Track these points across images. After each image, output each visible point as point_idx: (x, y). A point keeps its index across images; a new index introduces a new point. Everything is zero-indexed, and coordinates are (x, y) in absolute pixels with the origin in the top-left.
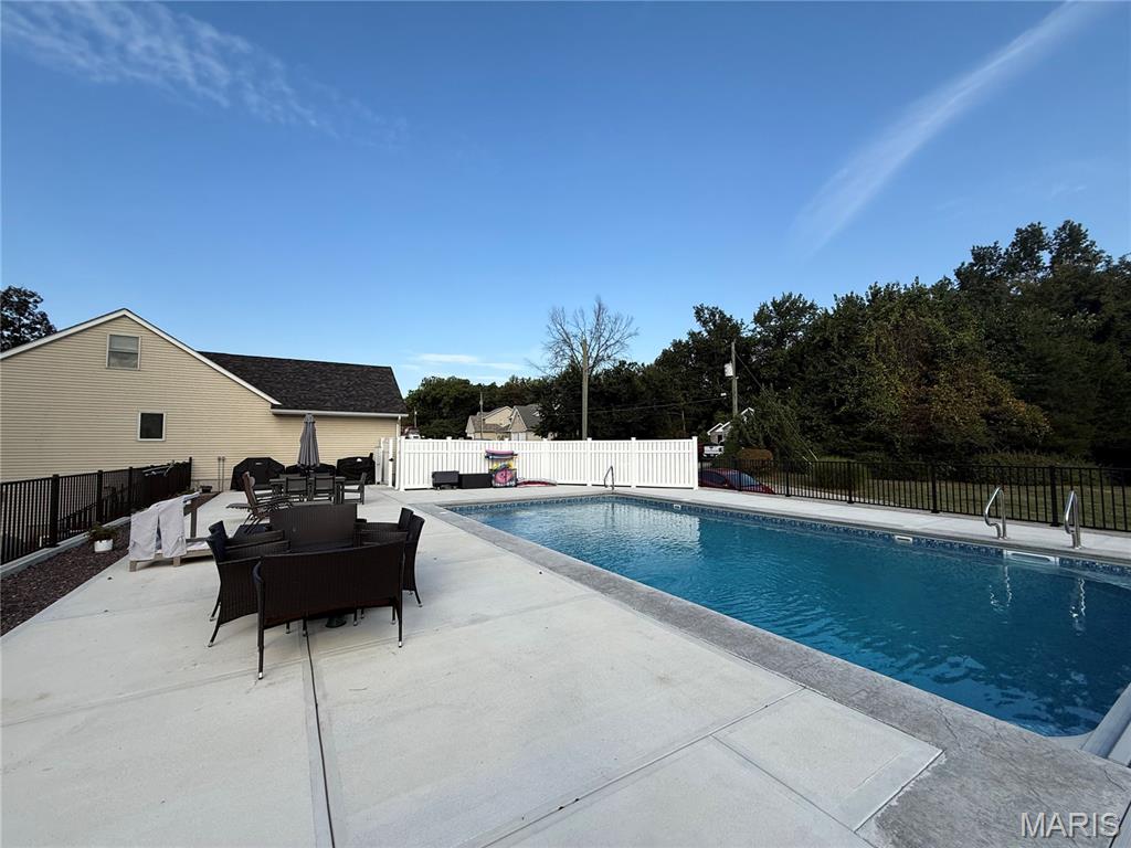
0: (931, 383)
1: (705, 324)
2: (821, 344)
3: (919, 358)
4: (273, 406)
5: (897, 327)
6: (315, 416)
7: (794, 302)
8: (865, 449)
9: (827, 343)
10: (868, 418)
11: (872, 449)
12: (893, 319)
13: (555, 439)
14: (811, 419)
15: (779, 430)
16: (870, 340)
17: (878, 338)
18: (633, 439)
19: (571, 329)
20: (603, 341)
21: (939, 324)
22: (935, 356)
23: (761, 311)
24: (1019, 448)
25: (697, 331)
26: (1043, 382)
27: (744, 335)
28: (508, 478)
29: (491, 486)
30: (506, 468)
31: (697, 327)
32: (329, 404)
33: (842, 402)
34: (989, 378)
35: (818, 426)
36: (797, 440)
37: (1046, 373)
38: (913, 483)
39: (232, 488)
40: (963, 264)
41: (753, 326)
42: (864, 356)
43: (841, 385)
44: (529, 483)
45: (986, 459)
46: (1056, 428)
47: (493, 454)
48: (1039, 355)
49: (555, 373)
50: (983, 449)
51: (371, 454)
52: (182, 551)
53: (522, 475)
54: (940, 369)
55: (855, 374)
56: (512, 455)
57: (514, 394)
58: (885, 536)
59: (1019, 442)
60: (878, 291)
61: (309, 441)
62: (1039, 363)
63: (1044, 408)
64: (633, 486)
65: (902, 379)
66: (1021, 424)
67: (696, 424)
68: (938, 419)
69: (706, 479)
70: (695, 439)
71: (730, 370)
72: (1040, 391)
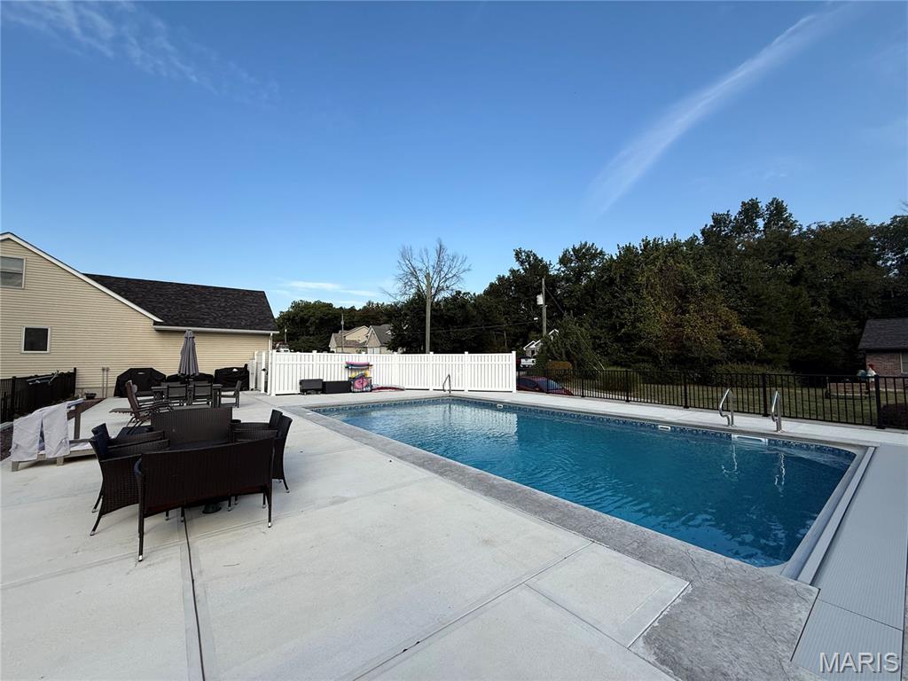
0: (684, 313)
1: (522, 263)
2: (607, 281)
3: (675, 293)
4: (156, 323)
5: (661, 270)
6: (195, 332)
7: (589, 249)
8: (638, 361)
9: (612, 281)
10: (640, 338)
11: (643, 361)
12: (658, 264)
13: (404, 353)
14: (600, 338)
15: (577, 347)
16: (642, 280)
17: (648, 278)
18: (466, 353)
19: (418, 265)
20: (443, 274)
21: (690, 270)
22: (687, 292)
23: (565, 255)
24: (743, 361)
25: (516, 269)
26: (759, 313)
27: (551, 273)
28: (365, 384)
29: (350, 391)
30: (363, 377)
31: (517, 266)
32: (207, 322)
33: (622, 326)
34: (723, 309)
35: (605, 343)
36: (589, 354)
37: (760, 306)
38: (671, 387)
39: (115, 395)
40: (706, 226)
41: (558, 266)
42: (637, 292)
43: (622, 313)
44: (382, 388)
45: (720, 369)
46: (766, 347)
47: (352, 365)
48: (755, 294)
49: (404, 299)
50: (718, 362)
51: (246, 365)
52: (65, 451)
53: (376, 382)
54: (689, 302)
55: (632, 305)
56: (368, 366)
57: (370, 316)
58: (651, 425)
59: (743, 356)
60: (648, 243)
61: (189, 354)
62: (756, 299)
63: (760, 332)
64: (466, 391)
65: (664, 309)
66: (744, 343)
67: (515, 341)
68: (688, 338)
69: (522, 385)
70: (514, 353)
71: (540, 300)
72: (757, 320)
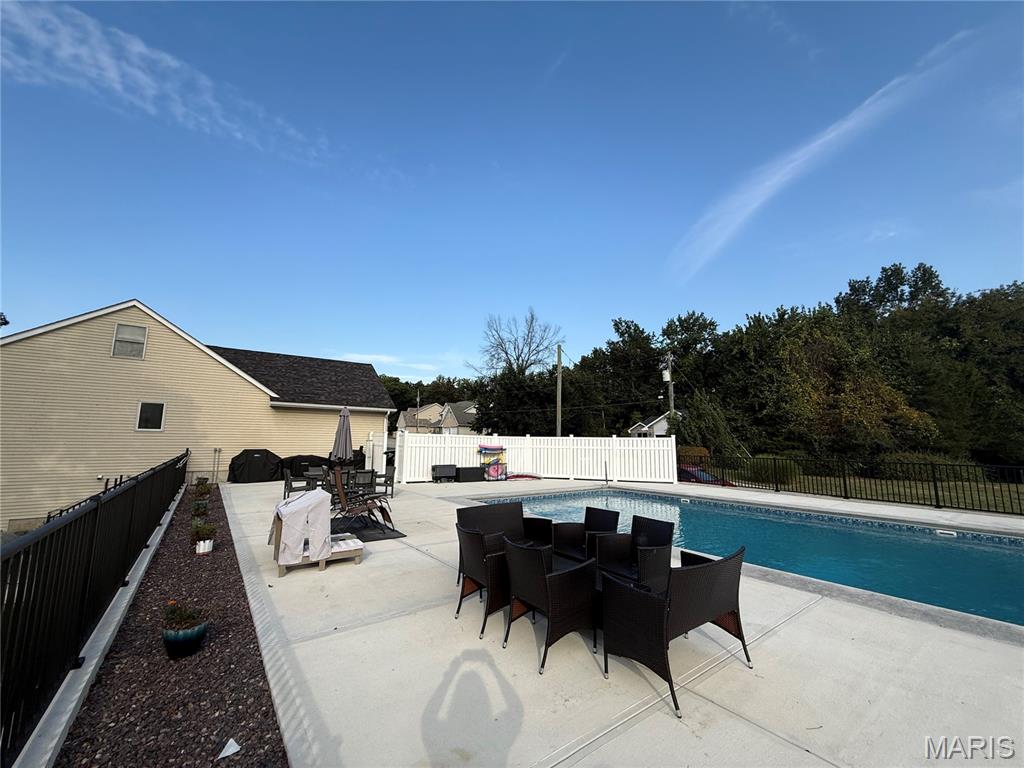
0: (838, 391)
1: (622, 335)
2: (738, 356)
3: (826, 370)
4: (272, 399)
5: (806, 342)
8: (788, 448)
9: (743, 355)
10: (788, 422)
11: (793, 448)
12: (803, 336)
14: (735, 420)
15: (716, 432)
16: (784, 354)
17: (791, 351)
19: (505, 335)
20: (534, 346)
21: (840, 341)
22: (840, 368)
23: (669, 326)
24: (914, 448)
25: (615, 341)
26: (923, 393)
27: (653, 346)
28: (500, 472)
29: (484, 480)
30: (497, 463)
31: (616, 338)
33: (763, 406)
34: (885, 388)
35: (742, 426)
36: (729, 440)
37: (928, 385)
38: (832, 479)
39: (228, 480)
40: (841, 294)
42: (779, 367)
43: (761, 392)
44: (518, 476)
45: (889, 458)
46: (943, 431)
47: (486, 449)
48: (920, 371)
49: (489, 373)
50: (886, 450)
51: (362, 447)
52: (325, 555)
54: (844, 380)
55: (773, 382)
56: (502, 450)
57: (442, 392)
59: (916, 445)
60: (784, 313)
61: (344, 434)
62: (921, 376)
63: (933, 415)
65: (815, 388)
66: (916, 429)
67: (615, 422)
68: (849, 422)
70: (673, 437)
71: (667, 376)
72: (925, 401)
